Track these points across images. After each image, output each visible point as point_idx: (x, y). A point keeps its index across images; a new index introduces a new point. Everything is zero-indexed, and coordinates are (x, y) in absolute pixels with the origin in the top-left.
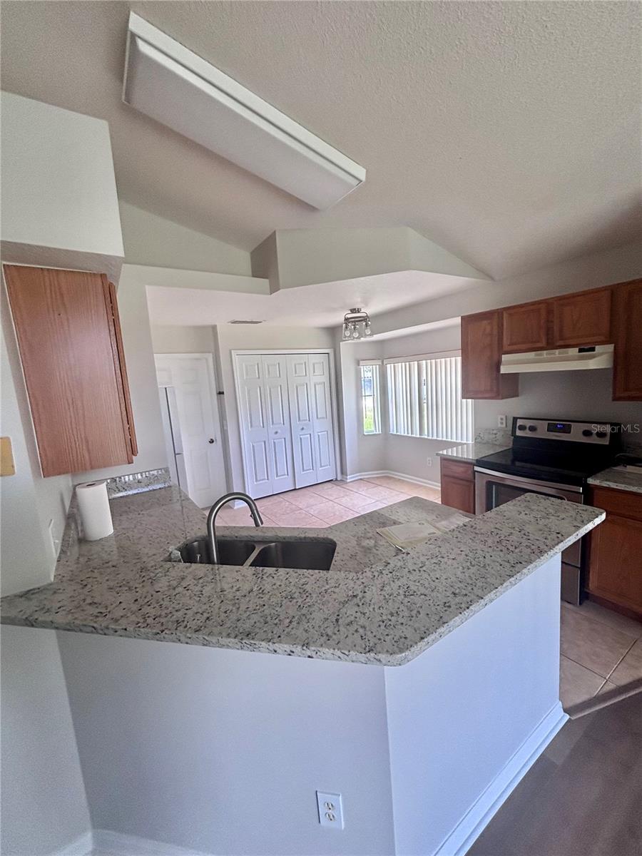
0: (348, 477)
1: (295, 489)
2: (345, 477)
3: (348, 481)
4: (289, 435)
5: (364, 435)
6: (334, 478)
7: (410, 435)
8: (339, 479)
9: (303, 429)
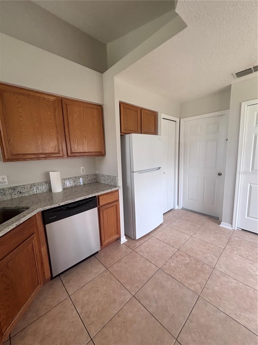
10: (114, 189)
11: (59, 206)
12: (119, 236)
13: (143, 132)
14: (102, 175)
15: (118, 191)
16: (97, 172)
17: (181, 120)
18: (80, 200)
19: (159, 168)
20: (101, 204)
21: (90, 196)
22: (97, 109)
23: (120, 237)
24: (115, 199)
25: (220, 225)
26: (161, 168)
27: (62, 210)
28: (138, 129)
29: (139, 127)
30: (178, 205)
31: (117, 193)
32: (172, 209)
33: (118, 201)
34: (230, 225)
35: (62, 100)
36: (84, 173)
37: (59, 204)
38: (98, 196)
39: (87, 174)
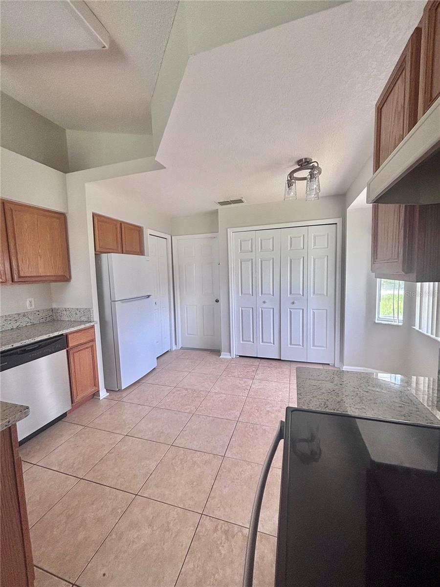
0: (344, 367)
1: (279, 360)
2: (342, 365)
4: (278, 306)
5: (375, 322)
6: (331, 362)
9: (293, 303)
10: (88, 325)
11: (12, 347)
12: (97, 388)
13: (124, 251)
14: (65, 308)
15: (93, 327)
16: (54, 306)
17: (173, 237)
18: (42, 339)
19: (149, 296)
20: (70, 345)
21: (56, 334)
22: (58, 218)
23: (98, 391)
24: (90, 338)
25: (221, 357)
26: (151, 296)
27: (17, 353)
28: (118, 247)
29: (119, 245)
30: (176, 344)
31: (91, 331)
32: (168, 351)
33: (93, 340)
34: (229, 354)
35: (5, 203)
36: (33, 307)
37: (13, 346)
38: (67, 336)
39: (38, 309)
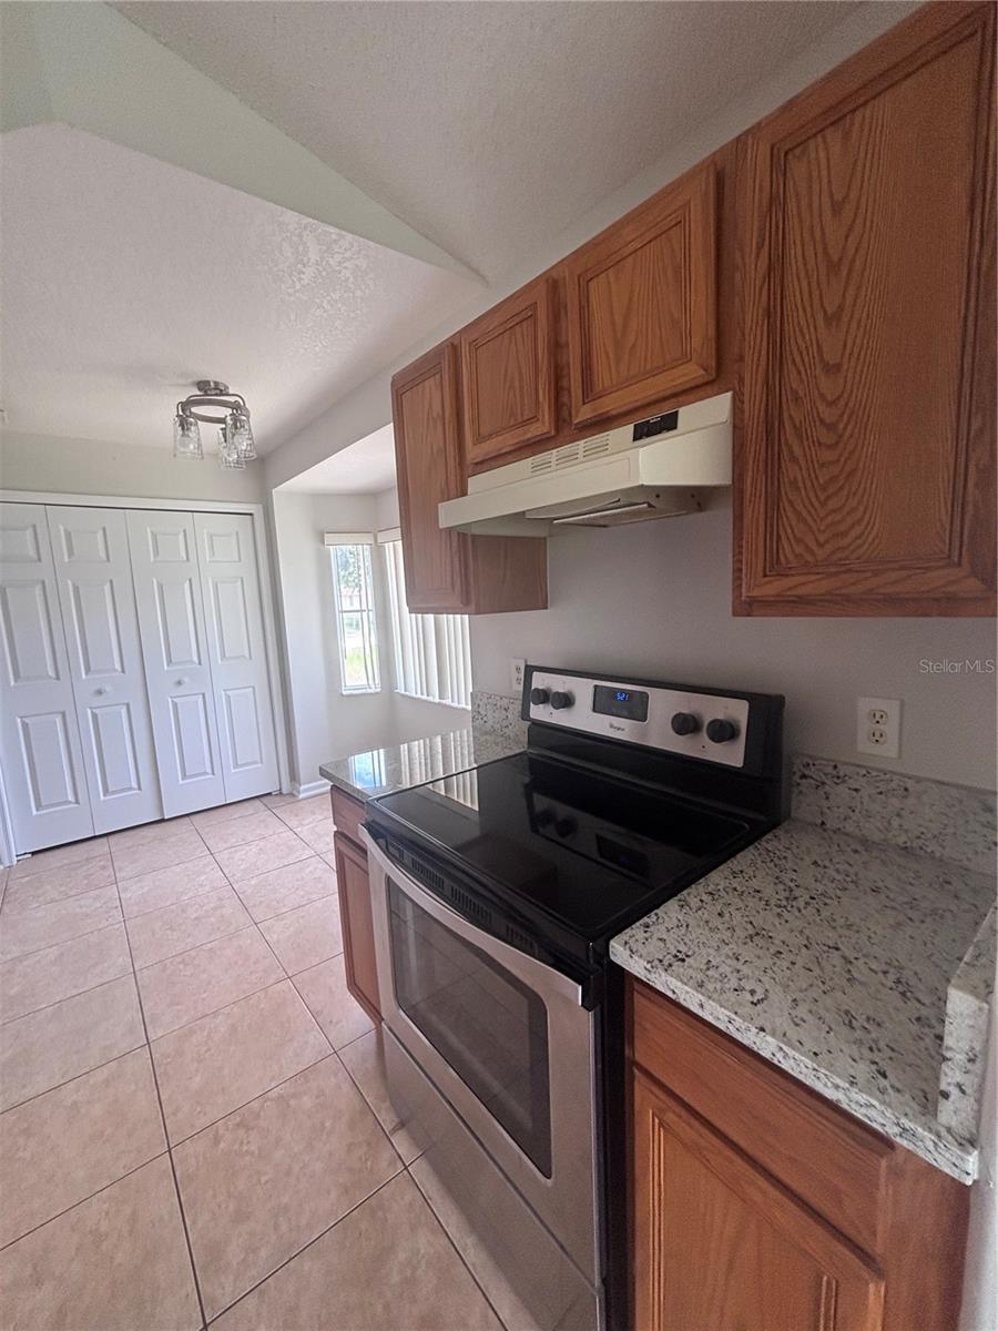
0: (302, 788)
1: (163, 820)
2: (297, 785)
3: (301, 796)
4: (141, 695)
5: (342, 695)
6: (273, 788)
7: (425, 697)
8: (284, 791)
9: (179, 683)
